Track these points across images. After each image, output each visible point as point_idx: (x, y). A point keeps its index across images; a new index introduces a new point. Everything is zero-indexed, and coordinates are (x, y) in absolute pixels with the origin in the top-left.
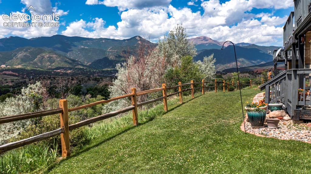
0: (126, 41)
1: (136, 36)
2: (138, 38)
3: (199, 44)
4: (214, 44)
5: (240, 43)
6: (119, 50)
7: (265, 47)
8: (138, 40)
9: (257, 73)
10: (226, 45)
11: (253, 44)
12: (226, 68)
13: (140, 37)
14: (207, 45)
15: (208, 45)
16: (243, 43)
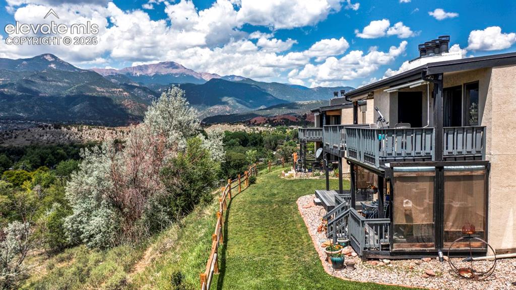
0: (25, 62)
1: (46, 55)
2: (48, 58)
3: (163, 74)
4: (188, 76)
5: (229, 75)
6: (8, 78)
7: (265, 83)
8: (50, 63)
9: (256, 123)
10: (208, 79)
11: (248, 79)
12: (209, 116)
13: (52, 56)
14: (176, 76)
15: (178, 76)
16: (233, 76)
